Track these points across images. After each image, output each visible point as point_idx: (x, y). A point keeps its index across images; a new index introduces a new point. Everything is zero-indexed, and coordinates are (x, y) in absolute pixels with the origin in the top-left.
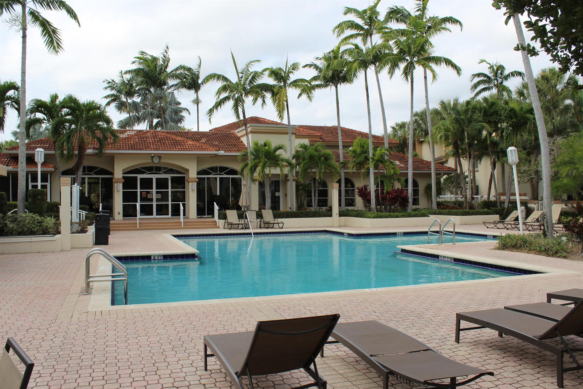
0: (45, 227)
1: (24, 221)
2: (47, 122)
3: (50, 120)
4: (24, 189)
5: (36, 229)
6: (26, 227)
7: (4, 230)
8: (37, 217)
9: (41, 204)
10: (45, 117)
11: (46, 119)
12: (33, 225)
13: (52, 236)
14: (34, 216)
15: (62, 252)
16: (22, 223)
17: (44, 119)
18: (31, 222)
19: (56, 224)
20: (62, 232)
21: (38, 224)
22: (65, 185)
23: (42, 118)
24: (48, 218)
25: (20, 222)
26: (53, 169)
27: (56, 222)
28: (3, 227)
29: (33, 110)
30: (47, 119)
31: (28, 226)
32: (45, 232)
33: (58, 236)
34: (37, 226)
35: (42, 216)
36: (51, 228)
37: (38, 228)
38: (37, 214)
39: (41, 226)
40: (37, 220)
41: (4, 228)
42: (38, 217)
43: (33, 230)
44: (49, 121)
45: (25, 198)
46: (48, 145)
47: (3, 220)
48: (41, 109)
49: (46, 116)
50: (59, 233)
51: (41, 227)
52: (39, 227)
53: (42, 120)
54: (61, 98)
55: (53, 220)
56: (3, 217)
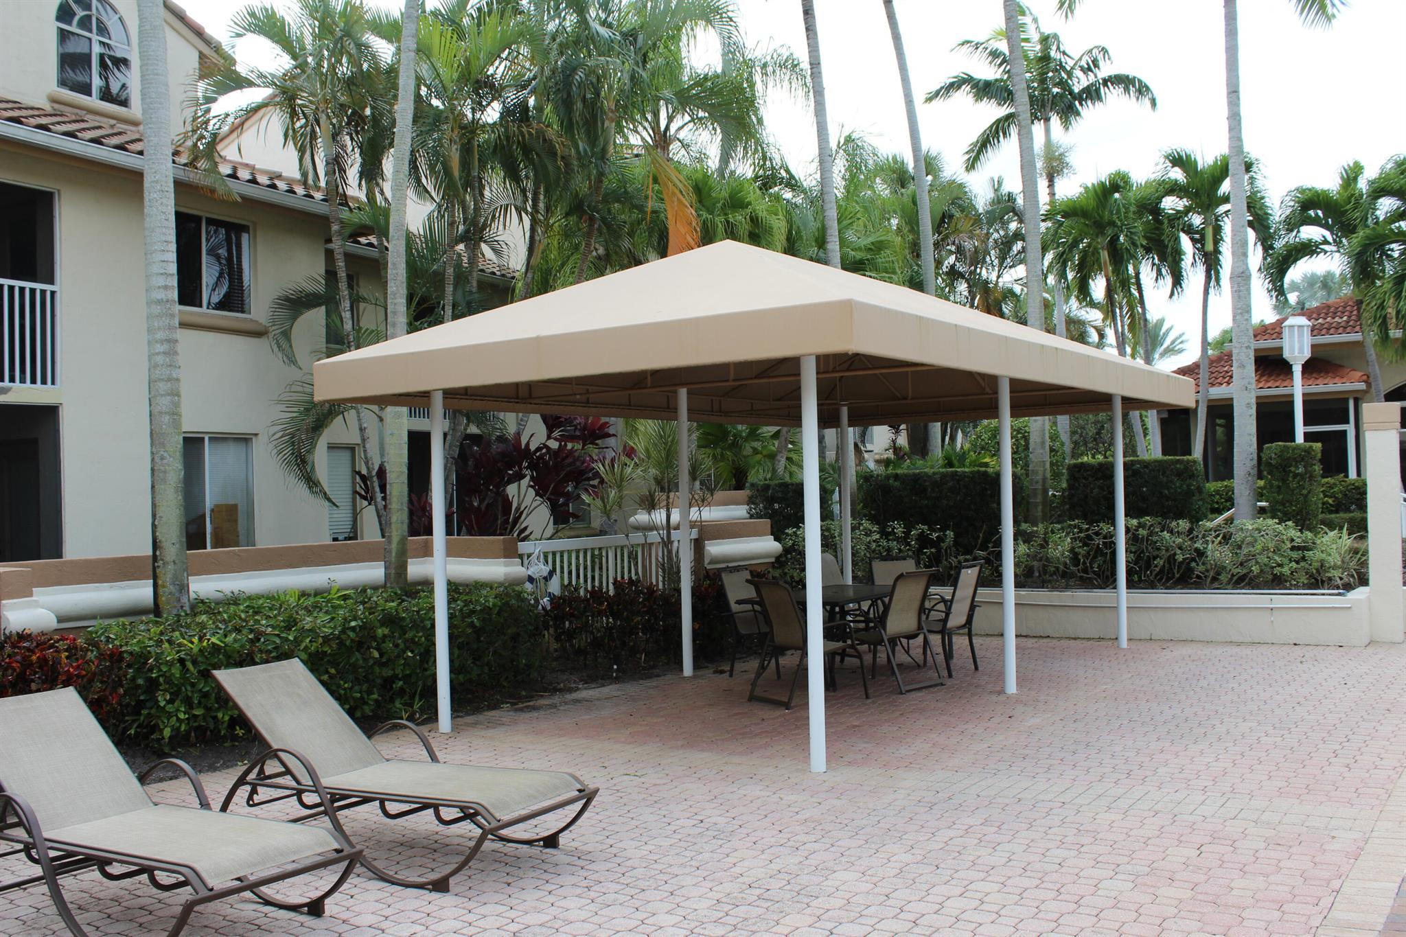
0: (1316, 565)
1: (1252, 544)
2: (1335, 248)
3: (1341, 242)
4: (1250, 446)
5: (1286, 570)
6: (1257, 563)
7: (1191, 570)
8: (1291, 531)
9: (1305, 492)
10: (1327, 234)
11: (1330, 239)
12: (1277, 558)
13: (1339, 594)
14: (1280, 528)
15: (1370, 650)
16: (1245, 551)
17: (1326, 242)
18: (1271, 545)
19: (1356, 552)
20: (1371, 582)
21: (1295, 555)
22: (1381, 426)
23: (1318, 238)
24: (1332, 534)
25: (1240, 547)
26: (1362, 386)
27: (1356, 545)
28: (1193, 560)
29: (1294, 222)
30: (1335, 241)
31: (1263, 559)
32: (1317, 580)
33: (1359, 593)
34: (1290, 561)
35: (1310, 530)
36: (1335, 567)
37: (1294, 565)
38: (1290, 523)
39: (1303, 559)
40: (1292, 540)
41: (1193, 564)
42: (1293, 533)
43: (1277, 571)
44: (1338, 243)
45: (1255, 471)
46: (1345, 318)
47: (1191, 539)
48: (1317, 215)
49: (1332, 234)
50: (1363, 581)
51: (1302, 564)
52: (1297, 562)
53: (1317, 245)
54: (1371, 173)
55: (1347, 541)
56: (1191, 531)
